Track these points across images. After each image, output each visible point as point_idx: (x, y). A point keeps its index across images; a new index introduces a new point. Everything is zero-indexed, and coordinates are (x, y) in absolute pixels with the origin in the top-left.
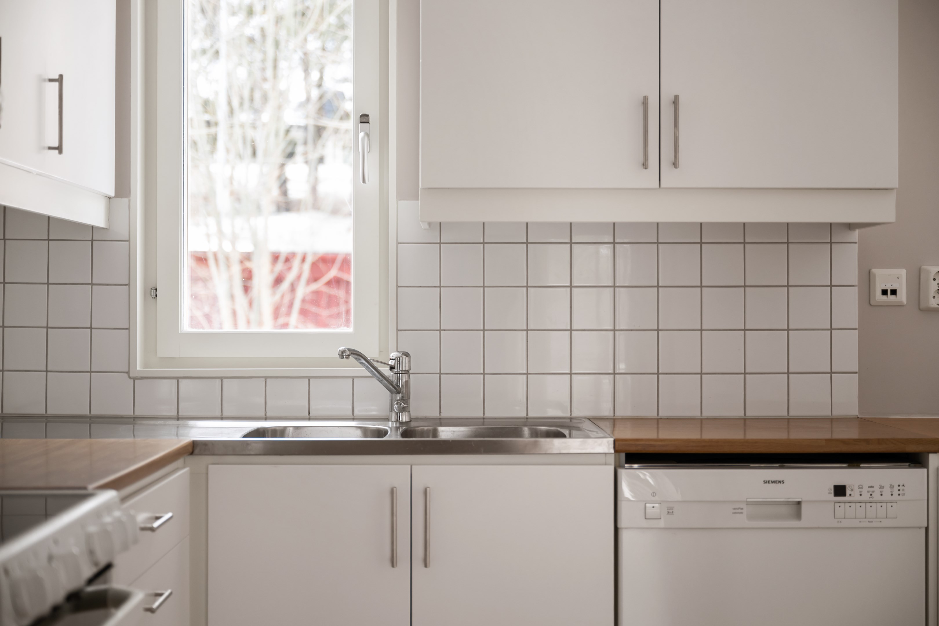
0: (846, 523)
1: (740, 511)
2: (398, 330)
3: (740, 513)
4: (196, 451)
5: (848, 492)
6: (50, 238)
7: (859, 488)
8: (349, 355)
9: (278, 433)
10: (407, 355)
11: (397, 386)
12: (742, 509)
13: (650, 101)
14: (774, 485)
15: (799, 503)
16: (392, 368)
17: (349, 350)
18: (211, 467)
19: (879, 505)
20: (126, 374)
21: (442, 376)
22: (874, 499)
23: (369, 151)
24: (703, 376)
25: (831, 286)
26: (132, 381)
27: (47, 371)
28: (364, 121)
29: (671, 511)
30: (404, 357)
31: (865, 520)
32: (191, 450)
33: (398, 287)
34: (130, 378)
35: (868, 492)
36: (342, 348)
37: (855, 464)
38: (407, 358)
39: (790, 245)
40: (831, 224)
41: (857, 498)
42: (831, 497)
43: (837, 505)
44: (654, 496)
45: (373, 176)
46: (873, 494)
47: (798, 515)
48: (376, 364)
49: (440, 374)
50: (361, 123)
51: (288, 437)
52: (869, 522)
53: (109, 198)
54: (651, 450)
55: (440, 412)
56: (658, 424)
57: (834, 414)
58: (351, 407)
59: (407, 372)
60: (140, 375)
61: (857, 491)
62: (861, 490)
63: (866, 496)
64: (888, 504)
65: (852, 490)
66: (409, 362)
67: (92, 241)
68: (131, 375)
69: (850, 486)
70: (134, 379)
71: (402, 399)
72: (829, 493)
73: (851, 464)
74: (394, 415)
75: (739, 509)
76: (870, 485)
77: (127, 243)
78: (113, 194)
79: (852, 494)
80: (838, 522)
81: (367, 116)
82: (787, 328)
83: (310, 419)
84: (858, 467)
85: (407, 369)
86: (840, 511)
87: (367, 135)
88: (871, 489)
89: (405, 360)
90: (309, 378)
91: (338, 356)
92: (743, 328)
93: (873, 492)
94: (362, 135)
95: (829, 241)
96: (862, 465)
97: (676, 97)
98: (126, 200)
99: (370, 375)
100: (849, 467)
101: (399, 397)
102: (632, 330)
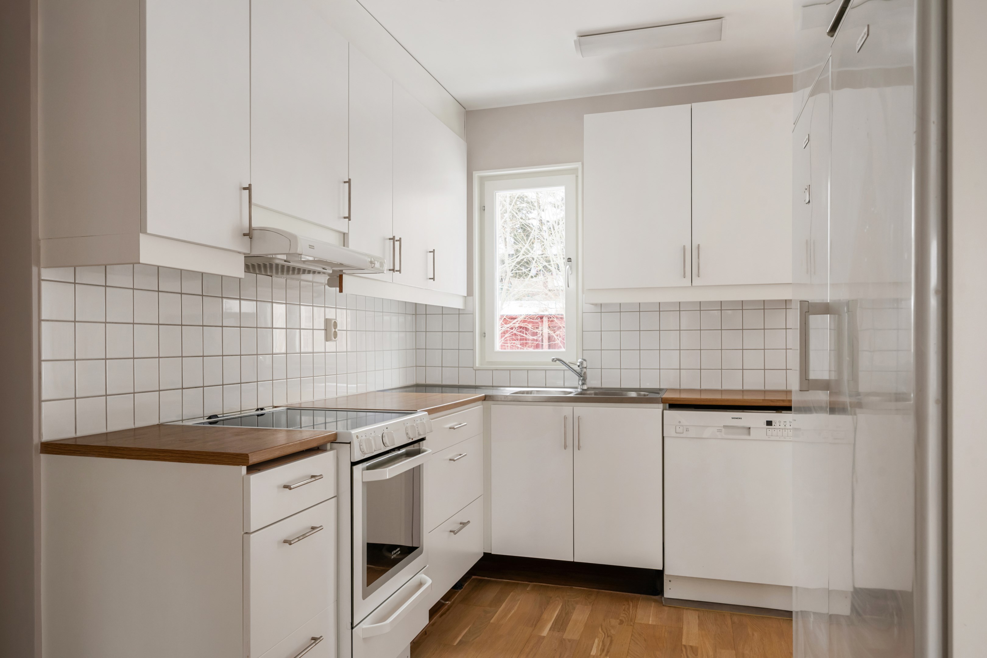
0: (772, 438)
1: (720, 431)
2: (583, 350)
3: (721, 432)
4: (486, 399)
5: (773, 424)
6: (443, 313)
7: (779, 422)
8: (556, 361)
9: (529, 393)
10: (585, 360)
11: (581, 373)
12: (722, 430)
13: (686, 247)
14: (737, 419)
15: (750, 428)
16: (579, 366)
17: (556, 358)
18: (492, 405)
19: (789, 430)
20: (472, 368)
21: (602, 369)
22: (786, 428)
23: (572, 274)
24: (722, 370)
25: (786, 329)
26: (475, 371)
27: (442, 367)
28: (569, 261)
29: (688, 430)
30: (584, 361)
31: (782, 437)
32: (484, 399)
33: (583, 331)
34: (474, 370)
35: (784, 424)
36: (554, 358)
37: (780, 411)
38: (585, 362)
39: (765, 310)
40: (786, 300)
41: (778, 426)
42: (765, 426)
43: (768, 430)
44: (680, 423)
45: (572, 285)
46: (786, 425)
47: (749, 434)
48: (569, 364)
49: (601, 369)
50: (568, 261)
51: (534, 394)
52: (784, 438)
53: (465, 297)
54: (678, 403)
55: (601, 385)
56: (680, 392)
57: (787, 389)
58: (563, 383)
59: (586, 368)
60: (477, 369)
61: (778, 424)
62: (780, 423)
63: (782, 426)
64: (788, 430)
65: (775, 423)
66: (586, 363)
67: (459, 314)
68: (474, 369)
69: (774, 421)
70: (476, 370)
71: (583, 380)
72: (764, 424)
73: (777, 411)
74: (580, 386)
75: (720, 430)
76: (785, 421)
77: (472, 315)
78: (466, 295)
79: (776, 425)
80: (769, 437)
81: (570, 259)
82: (763, 348)
83: (546, 387)
84: (781, 413)
85: (585, 366)
86: (769, 433)
87: (570, 266)
88: (785, 423)
89: (585, 363)
90: (546, 370)
91: (551, 361)
92: (742, 349)
93: (786, 424)
94: (568, 266)
95: (785, 308)
96: (783, 412)
97: (699, 245)
98: (472, 297)
99: (567, 369)
100: (776, 413)
101: (582, 378)
102: (688, 350)
